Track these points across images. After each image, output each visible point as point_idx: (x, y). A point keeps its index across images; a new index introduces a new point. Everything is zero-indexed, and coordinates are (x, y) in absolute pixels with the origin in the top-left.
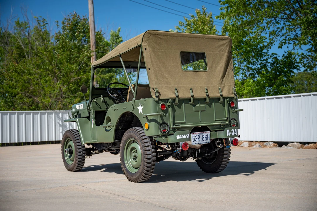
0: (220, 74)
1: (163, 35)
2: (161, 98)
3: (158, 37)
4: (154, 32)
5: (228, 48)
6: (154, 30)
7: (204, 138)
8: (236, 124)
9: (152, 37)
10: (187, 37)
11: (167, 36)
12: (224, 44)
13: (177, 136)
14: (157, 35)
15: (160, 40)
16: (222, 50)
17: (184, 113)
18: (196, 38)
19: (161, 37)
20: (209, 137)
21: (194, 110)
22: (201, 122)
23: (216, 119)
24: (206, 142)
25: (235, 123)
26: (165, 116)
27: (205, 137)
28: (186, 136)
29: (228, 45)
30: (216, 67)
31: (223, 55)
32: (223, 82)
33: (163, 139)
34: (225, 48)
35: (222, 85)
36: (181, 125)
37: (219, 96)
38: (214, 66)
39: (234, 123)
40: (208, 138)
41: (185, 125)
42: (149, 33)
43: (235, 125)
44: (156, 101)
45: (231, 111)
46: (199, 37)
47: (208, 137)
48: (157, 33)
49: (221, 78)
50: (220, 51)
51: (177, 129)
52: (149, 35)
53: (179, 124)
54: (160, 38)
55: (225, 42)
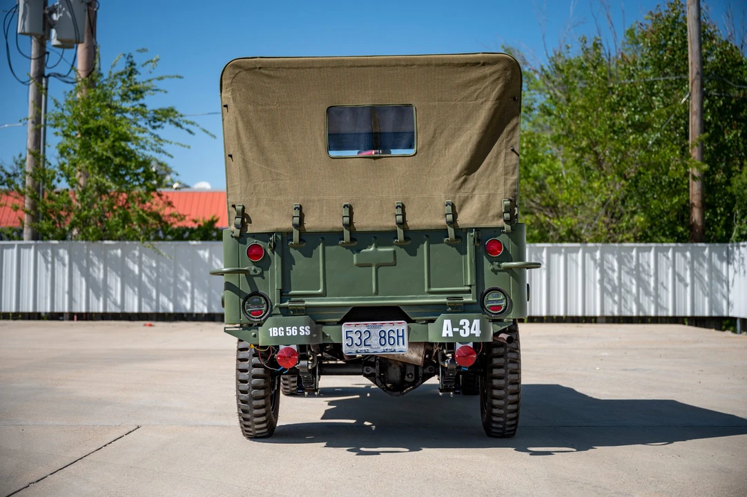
0: (457, 164)
1: (279, 68)
2: (251, 229)
3: (262, 73)
4: (248, 63)
5: (500, 86)
6: (251, 58)
7: (384, 337)
8: (503, 304)
9: (243, 74)
10: (355, 66)
11: (289, 68)
12: (484, 77)
13: (270, 329)
14: (260, 68)
15: (266, 80)
16: (476, 94)
17: (321, 270)
18: (385, 66)
19: (272, 73)
20: (403, 336)
21: (355, 262)
22: (377, 293)
23: (429, 287)
24: (394, 351)
25: (501, 301)
26: (261, 275)
27: (389, 337)
28: (299, 331)
29: (498, 78)
30: (447, 145)
31: (477, 108)
32: (470, 185)
33: (253, 334)
34: (487, 86)
35: (462, 194)
36: (309, 301)
37: (443, 226)
38: (441, 141)
39: (497, 301)
40: (401, 339)
41: (322, 300)
42: (236, 66)
43: (500, 307)
44: (236, 237)
45: (488, 266)
46: (394, 63)
47: (398, 336)
48: (259, 62)
49: (461, 173)
50: (466, 98)
51: (292, 310)
52: (237, 72)
53: (304, 299)
54: (269, 76)
55: (487, 70)
